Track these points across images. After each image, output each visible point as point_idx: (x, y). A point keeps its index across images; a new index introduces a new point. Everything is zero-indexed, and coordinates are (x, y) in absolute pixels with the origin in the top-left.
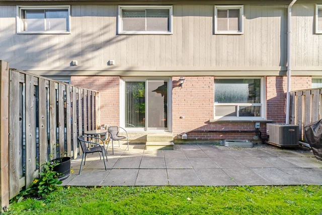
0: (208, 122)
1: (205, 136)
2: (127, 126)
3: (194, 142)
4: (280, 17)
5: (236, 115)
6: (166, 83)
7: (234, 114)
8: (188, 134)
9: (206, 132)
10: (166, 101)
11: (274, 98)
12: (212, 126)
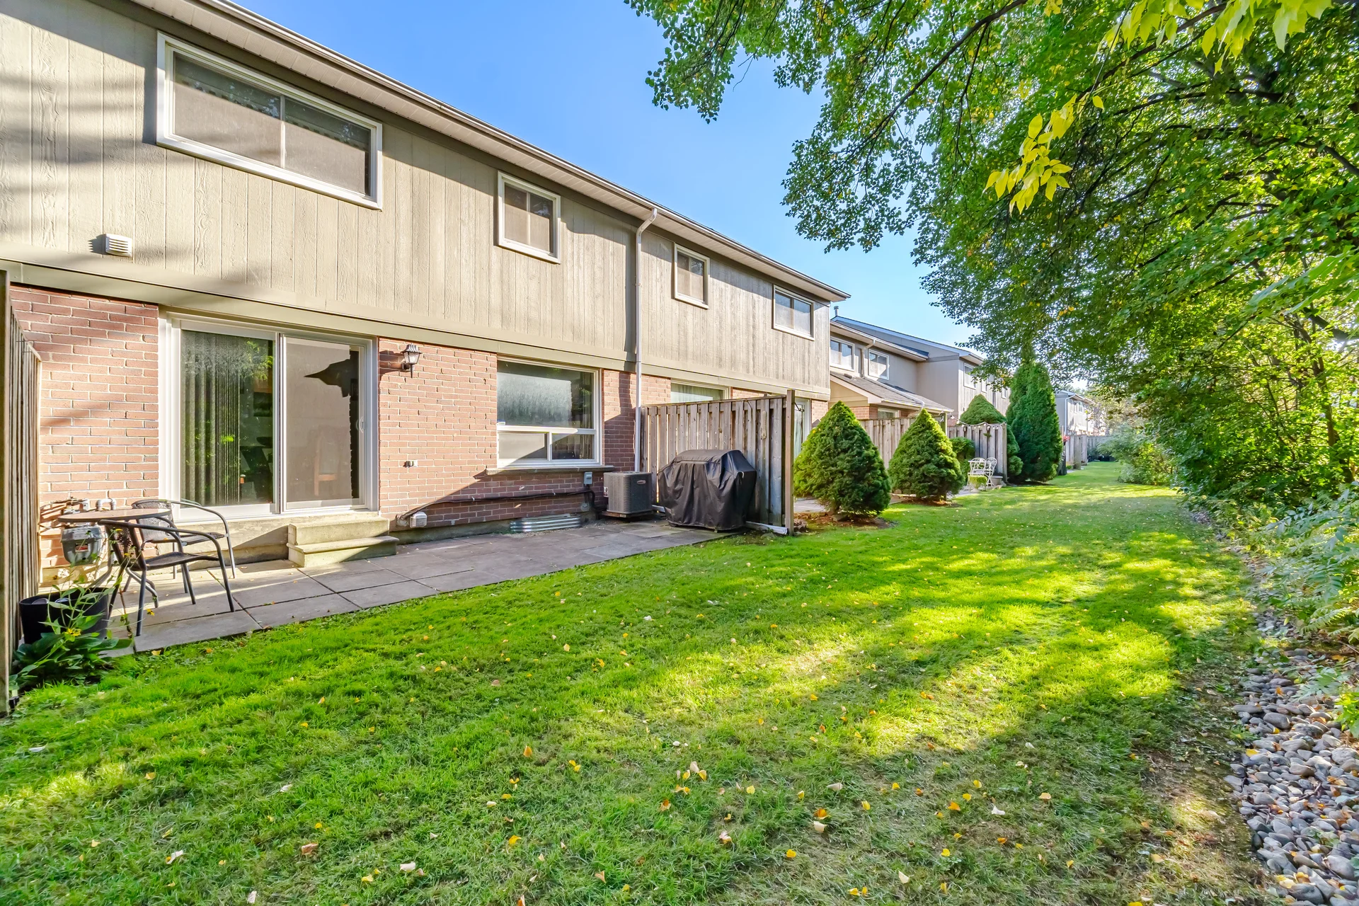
0: (483, 476)
1: (475, 514)
3: (446, 533)
4: (623, 247)
5: (545, 457)
6: (355, 356)
7: (541, 454)
11: (615, 418)
12: (493, 484)
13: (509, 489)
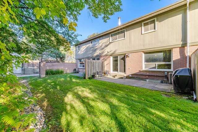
0: (140, 71)
1: (139, 77)
2: (113, 71)
3: (135, 78)
4: (181, 15)
5: (156, 68)
6: (125, 56)
8: (132, 75)
9: (139, 75)
10: (125, 63)
11: (178, 59)
12: (142, 72)
13: (145, 73)
